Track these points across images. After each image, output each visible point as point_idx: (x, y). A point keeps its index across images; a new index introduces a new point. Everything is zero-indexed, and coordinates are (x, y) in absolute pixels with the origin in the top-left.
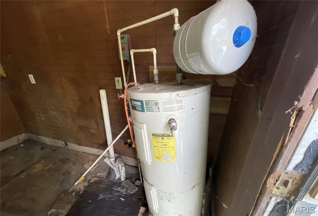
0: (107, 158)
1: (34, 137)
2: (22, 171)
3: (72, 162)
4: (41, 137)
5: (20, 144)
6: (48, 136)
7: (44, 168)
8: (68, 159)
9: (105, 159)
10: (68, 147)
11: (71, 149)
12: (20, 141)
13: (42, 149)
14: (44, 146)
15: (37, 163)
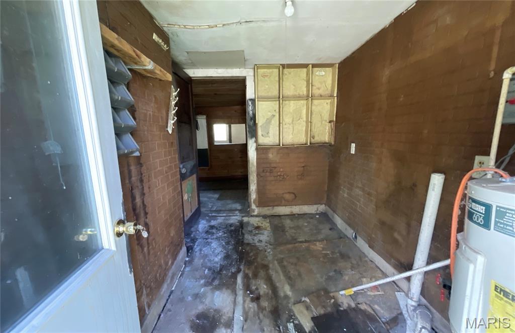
0: (403, 293)
1: (330, 212)
2: (306, 241)
3: (351, 263)
4: (336, 215)
5: (317, 214)
6: (342, 218)
7: (323, 250)
8: (349, 258)
9: (399, 293)
10: (356, 242)
11: (358, 246)
12: (318, 212)
13: (331, 229)
14: (333, 227)
15: (319, 241)
